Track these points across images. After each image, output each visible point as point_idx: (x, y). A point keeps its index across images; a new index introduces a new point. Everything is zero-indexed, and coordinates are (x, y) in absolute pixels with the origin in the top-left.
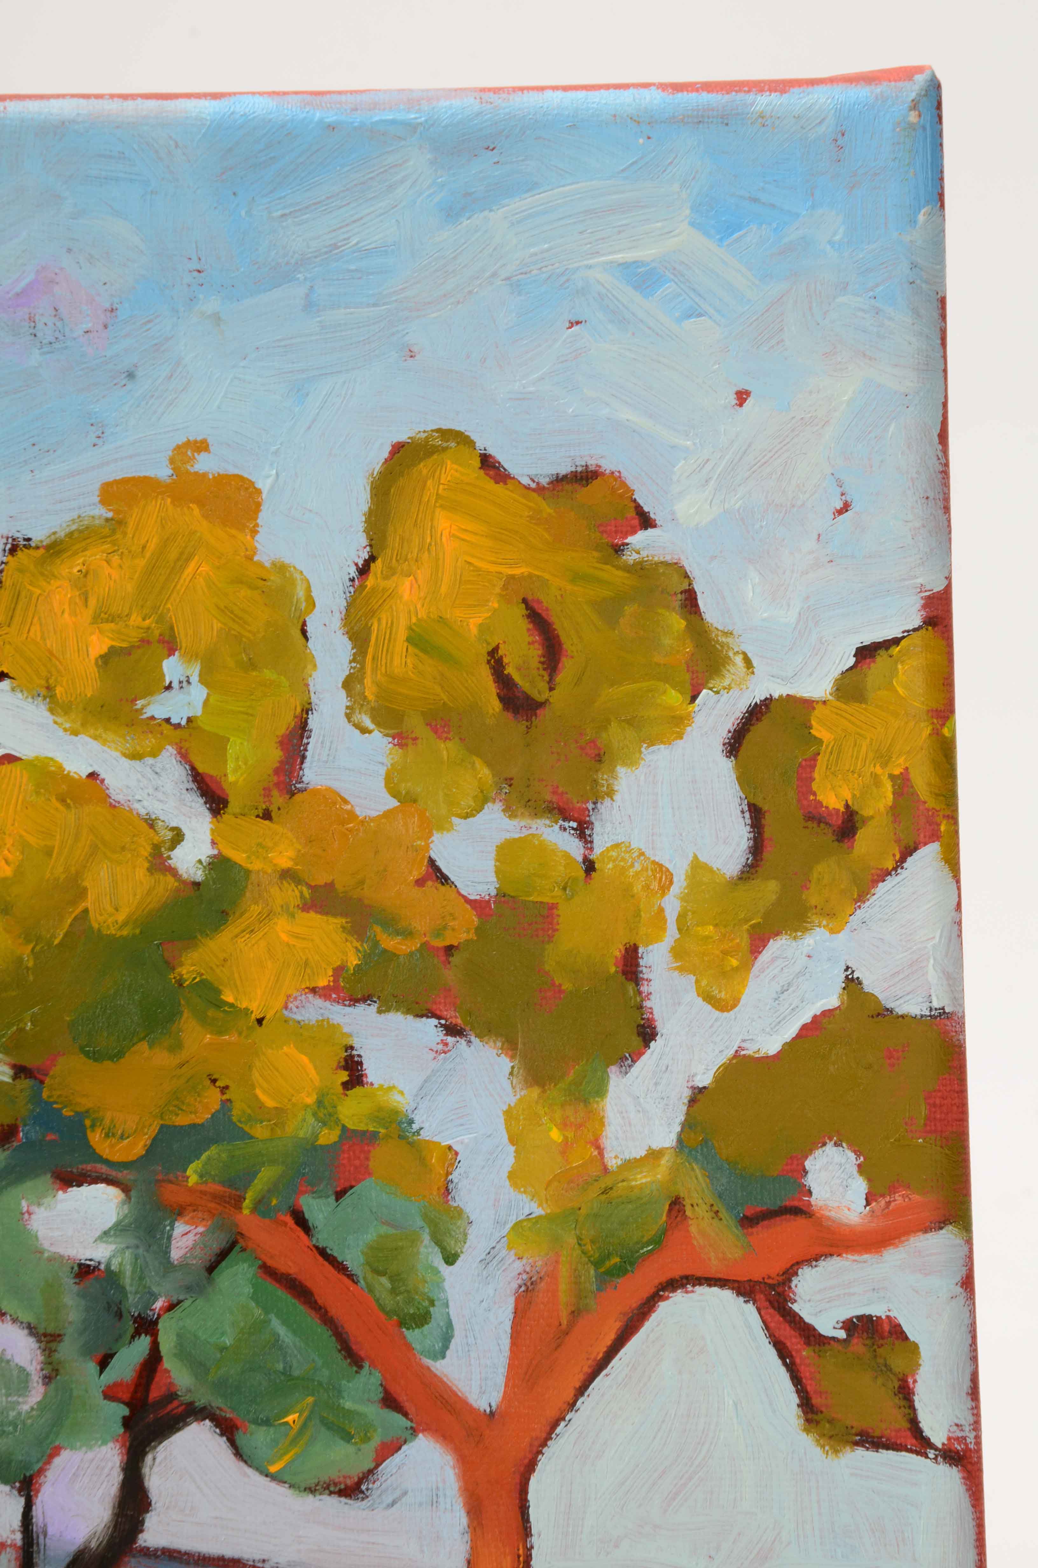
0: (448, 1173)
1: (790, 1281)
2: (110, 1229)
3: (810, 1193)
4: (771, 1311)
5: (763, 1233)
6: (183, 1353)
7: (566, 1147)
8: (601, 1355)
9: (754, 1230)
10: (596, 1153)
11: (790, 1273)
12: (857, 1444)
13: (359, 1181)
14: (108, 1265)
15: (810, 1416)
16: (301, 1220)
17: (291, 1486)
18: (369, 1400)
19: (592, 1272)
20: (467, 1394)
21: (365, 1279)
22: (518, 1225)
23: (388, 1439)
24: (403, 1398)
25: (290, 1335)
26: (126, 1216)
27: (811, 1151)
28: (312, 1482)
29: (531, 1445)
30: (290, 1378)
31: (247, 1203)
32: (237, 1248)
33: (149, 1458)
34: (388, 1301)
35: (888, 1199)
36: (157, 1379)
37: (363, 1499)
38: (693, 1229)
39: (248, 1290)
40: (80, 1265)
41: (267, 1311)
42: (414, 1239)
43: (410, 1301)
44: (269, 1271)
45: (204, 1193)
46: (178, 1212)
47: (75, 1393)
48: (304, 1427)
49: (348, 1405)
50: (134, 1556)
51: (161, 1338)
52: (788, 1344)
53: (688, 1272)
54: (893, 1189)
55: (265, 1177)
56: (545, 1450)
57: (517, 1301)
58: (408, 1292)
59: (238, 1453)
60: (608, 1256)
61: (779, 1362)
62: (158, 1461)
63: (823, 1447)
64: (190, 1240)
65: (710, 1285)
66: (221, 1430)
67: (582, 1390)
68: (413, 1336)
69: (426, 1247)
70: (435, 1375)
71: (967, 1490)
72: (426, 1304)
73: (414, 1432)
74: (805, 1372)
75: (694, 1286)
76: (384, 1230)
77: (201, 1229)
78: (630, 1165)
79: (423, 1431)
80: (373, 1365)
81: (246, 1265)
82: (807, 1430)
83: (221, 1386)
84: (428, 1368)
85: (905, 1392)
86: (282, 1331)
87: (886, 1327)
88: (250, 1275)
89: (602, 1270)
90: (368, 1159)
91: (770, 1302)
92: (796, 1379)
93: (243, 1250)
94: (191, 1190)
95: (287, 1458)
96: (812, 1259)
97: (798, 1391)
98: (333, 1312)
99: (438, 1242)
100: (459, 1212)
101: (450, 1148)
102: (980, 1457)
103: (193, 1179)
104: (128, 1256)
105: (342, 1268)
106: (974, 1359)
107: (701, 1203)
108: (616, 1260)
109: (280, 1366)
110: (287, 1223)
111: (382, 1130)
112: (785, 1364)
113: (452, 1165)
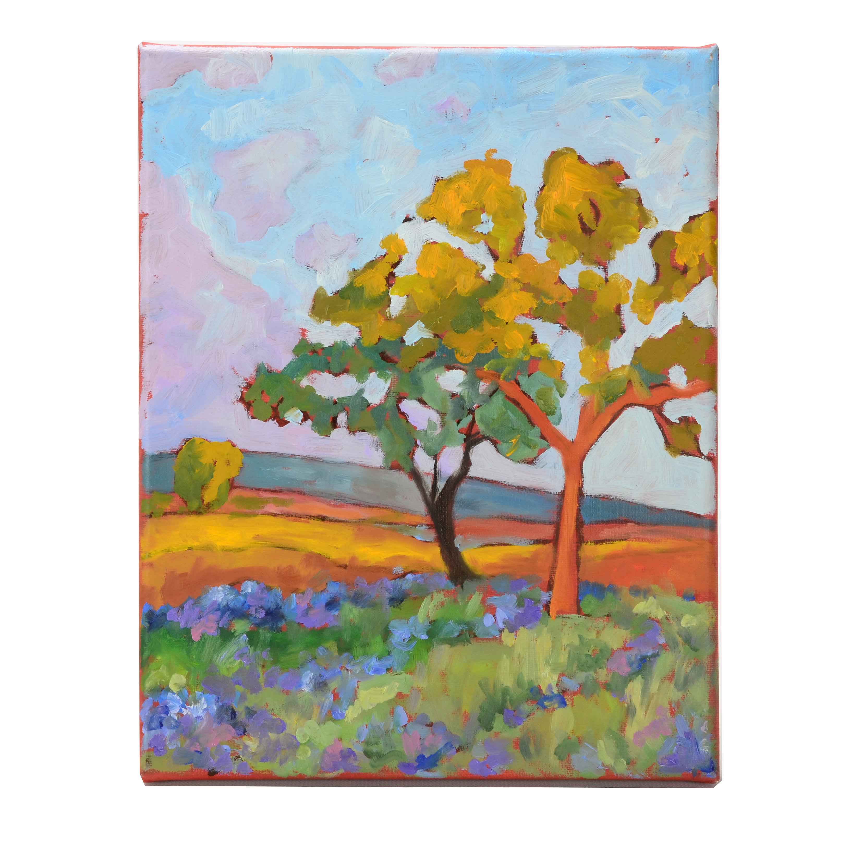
0: (562, 370)
1: (663, 405)
2: (462, 383)
3: (670, 380)
4: (657, 414)
5: (656, 392)
6: (482, 420)
7: (597, 364)
8: (606, 426)
9: (653, 390)
10: (606, 366)
11: (663, 403)
12: (681, 454)
13: (535, 372)
14: (460, 394)
15: (668, 445)
16: (518, 383)
17: (513, 461)
18: (536, 436)
19: (604, 401)
20: (566, 436)
21: (536, 400)
22: (582, 386)
23: (542, 448)
24: (547, 436)
25: (514, 416)
26: (466, 379)
27: (671, 367)
28: (519, 460)
29: (584, 452)
30: (513, 429)
31: (501, 377)
32: (498, 390)
33: (471, 451)
34: (543, 408)
35: (693, 382)
36: (474, 428)
37: (534, 465)
38: (635, 390)
39: (501, 402)
40: (452, 393)
41: (507, 409)
42: (551, 389)
43: (549, 408)
44: (508, 397)
45: (489, 374)
46: (481, 379)
47: (450, 431)
48: (517, 443)
49: (530, 437)
50: (466, 479)
51: (476, 416)
52: (662, 424)
53: (633, 402)
54: (695, 379)
55: (507, 369)
56: (588, 453)
57: (581, 409)
58: (549, 405)
59: (498, 450)
60: (608, 397)
61: (659, 429)
62: (474, 451)
63: (671, 454)
64: (484, 387)
65: (639, 406)
66: (493, 443)
67: (600, 436)
68: (549, 418)
69: (555, 392)
70: (556, 430)
71: (714, 468)
73: (550, 446)
74: (666, 432)
75: (634, 406)
76: (542, 386)
77: (488, 384)
78: (616, 370)
79: (552, 446)
80: (538, 426)
81: (501, 395)
82: (666, 450)
83: (493, 430)
84: (554, 427)
85: (696, 439)
86: (511, 415)
87: (691, 420)
88: (502, 398)
89: (607, 400)
90: (538, 365)
91: (657, 412)
92: (664, 435)
93: (501, 391)
94: (485, 372)
95: (512, 452)
96: (670, 399)
97: (664, 438)
98: (526, 410)
99: (559, 391)
100: (565, 382)
101: (562, 363)
102: (717, 460)
103: (486, 369)
104: (466, 391)
105: (529, 397)
106: (717, 431)
107: (637, 382)
108: (611, 398)
109: (510, 426)
110: (513, 384)
111: (542, 357)
112: (661, 430)
113: (563, 368)
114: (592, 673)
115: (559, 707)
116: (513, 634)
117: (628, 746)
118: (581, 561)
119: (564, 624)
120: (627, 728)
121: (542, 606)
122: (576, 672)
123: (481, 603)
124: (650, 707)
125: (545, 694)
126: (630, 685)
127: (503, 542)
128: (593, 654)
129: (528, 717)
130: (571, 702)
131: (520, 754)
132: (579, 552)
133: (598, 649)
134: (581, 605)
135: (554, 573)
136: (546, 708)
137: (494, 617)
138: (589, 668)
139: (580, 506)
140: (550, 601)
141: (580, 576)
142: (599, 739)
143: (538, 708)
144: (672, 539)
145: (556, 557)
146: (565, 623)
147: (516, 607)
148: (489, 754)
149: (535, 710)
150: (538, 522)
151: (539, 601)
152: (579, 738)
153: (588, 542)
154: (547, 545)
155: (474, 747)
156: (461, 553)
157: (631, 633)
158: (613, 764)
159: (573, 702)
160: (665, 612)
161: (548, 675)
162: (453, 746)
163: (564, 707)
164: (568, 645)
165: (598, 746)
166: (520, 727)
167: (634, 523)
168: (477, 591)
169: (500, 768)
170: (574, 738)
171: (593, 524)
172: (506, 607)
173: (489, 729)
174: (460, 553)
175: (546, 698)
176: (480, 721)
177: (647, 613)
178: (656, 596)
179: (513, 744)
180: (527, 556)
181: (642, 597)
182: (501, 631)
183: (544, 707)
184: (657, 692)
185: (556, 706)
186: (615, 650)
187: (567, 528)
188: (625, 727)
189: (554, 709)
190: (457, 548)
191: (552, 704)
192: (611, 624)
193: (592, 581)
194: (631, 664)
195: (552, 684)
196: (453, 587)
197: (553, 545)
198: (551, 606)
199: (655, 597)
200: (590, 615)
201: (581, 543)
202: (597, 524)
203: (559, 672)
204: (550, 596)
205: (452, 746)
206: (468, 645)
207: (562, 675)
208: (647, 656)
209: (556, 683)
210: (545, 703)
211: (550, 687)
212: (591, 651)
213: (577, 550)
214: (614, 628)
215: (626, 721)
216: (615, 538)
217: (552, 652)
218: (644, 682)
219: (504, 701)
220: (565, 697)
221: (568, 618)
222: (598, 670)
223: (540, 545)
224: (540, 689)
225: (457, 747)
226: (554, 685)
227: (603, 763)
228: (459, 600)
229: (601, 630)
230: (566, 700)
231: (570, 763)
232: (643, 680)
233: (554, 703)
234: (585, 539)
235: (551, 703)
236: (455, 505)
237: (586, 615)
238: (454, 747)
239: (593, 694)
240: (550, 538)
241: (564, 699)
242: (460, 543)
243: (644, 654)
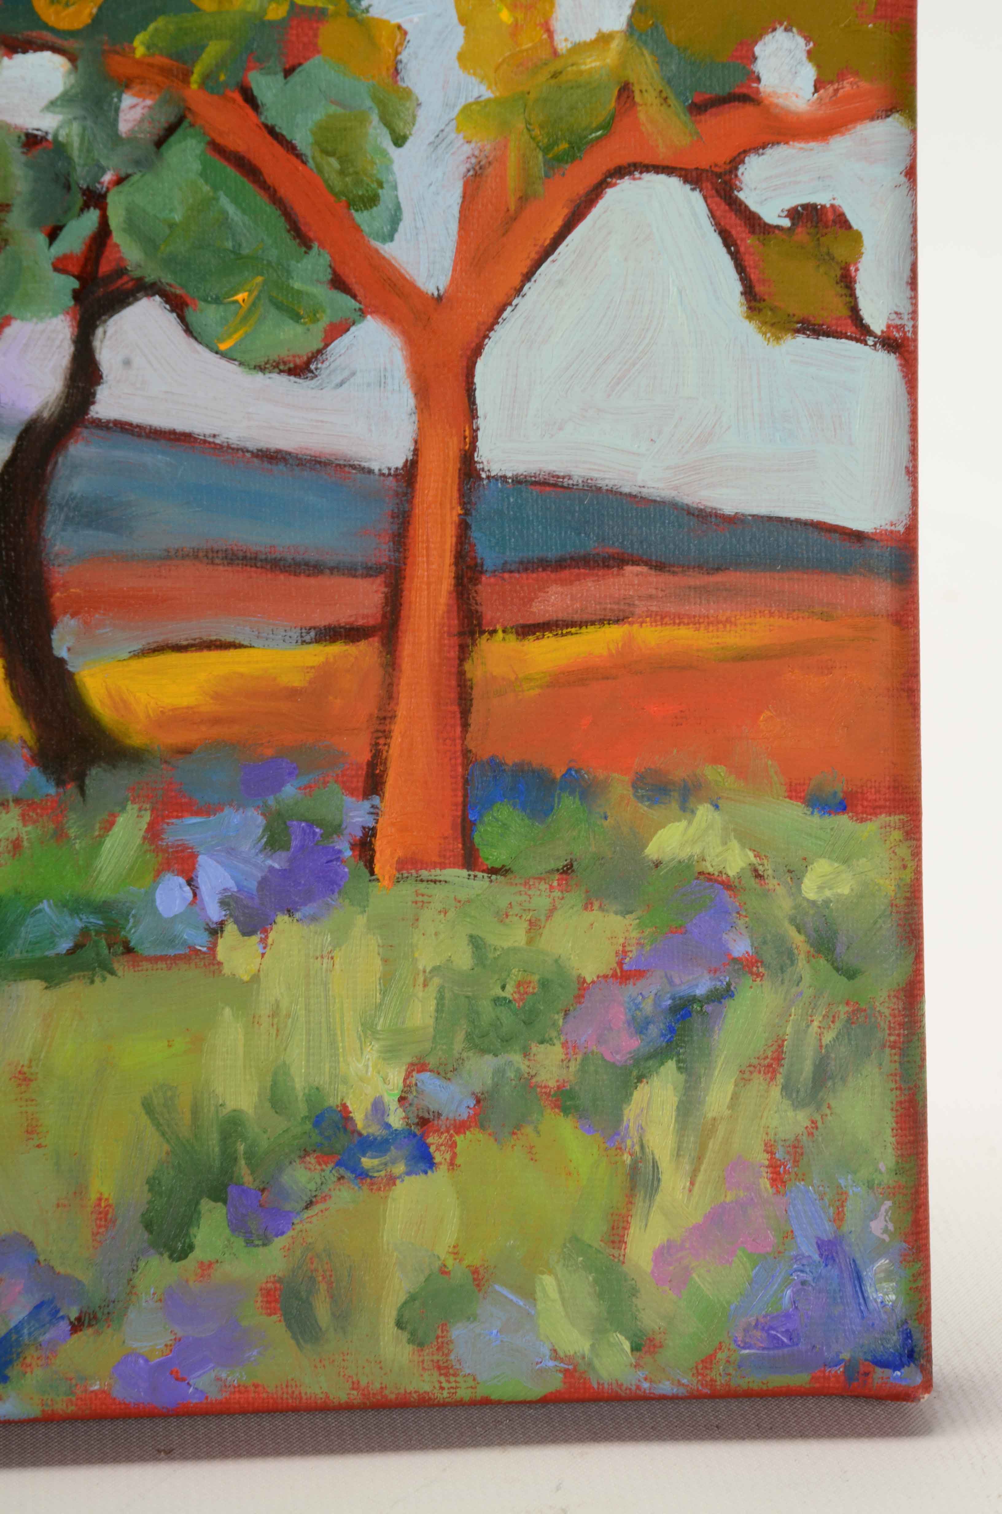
0: (397, 53)
1: (737, 169)
2: (57, 99)
3: (758, 80)
4: (718, 199)
5: (712, 121)
6: (132, 227)
7: (516, 29)
8: (548, 242)
9: (703, 117)
10: (545, 36)
11: (737, 161)
12: (798, 331)
13: (307, 59)
14: (56, 136)
15: (753, 304)
16: (249, 98)
17: (241, 364)
18: (318, 281)
19: (540, 156)
20: (416, 278)
21: (313, 158)
22: (467, 109)
23: (336, 320)
24: (351, 280)
25: (239, 213)
26: (72, 86)
27: (761, 36)
28: (261, 361)
29: (478, 330)
30: (239, 256)
31: (195, 78)
32: (185, 124)
33: (99, 331)
34: (337, 183)
35: (836, 86)
36: (107, 253)
37: (312, 378)
38: (642, 116)
39: (197, 166)
40: (28, 135)
41: (215, 188)
42: (362, 119)
43: (358, 183)
44: (217, 148)
45: (151, 65)
46: (126, 84)
47: (25, 264)
48: (254, 304)
49: (297, 285)
50: (86, 427)
51: (110, 212)
52: (734, 233)
53: (638, 159)
54: (841, 76)
55: (213, 51)
56: (492, 334)
57: (466, 185)
58: (357, 173)
59: (189, 331)
60: (556, 143)
61: (724, 250)
62: (108, 334)
63: (765, 334)
64: (137, 114)
65: (657, 173)
66: (171, 306)
67: (528, 276)
68: (361, 218)
69: (375, 128)
70: (384, 258)
71: (905, 377)
72: (374, 186)
73: (363, 313)
74: (749, 260)
75: (641, 173)
76: (333, 109)
77: (149, 102)
78: (579, 48)
79: (371, 313)
80: (322, 245)
81: (194, 141)
82: (749, 318)
83: (170, 262)
84: (377, 251)
85: (847, 281)
86: (231, 209)
87: (831, 216)
88: (198, 152)
89: (550, 156)
90: (316, 36)
91: (717, 191)
92: (740, 268)
93: (192, 125)
94: (139, 63)
95: (237, 336)
96: (759, 147)
97: (741, 279)
98: (282, 192)
99: (387, 123)
100: (407, 94)
101: (399, 27)
102: (916, 347)
103: (140, 51)
104: (76, 128)
105: (290, 148)
106: (914, 249)
107: (650, 88)
108: (564, 146)
109: (229, 245)
110: (234, 101)
111: (331, 7)
112: (729, 252)
113: (401, 44)
114: (516, 1058)
115: (409, 1173)
116: (255, 939)
117: (634, 1292)
118: (476, 693)
119: (421, 903)
120: (632, 1231)
121: (347, 846)
122: (465, 1055)
123: (144, 838)
124: (706, 1161)
125: (365, 1133)
126: (641, 1094)
127: (214, 638)
128: (516, 996)
129: (307, 1208)
130: (448, 1156)
131: (284, 1329)
132: (467, 666)
133: (536, 978)
134: (477, 839)
135: (387, 735)
136: (367, 1176)
137: (189, 884)
138: (507, 1041)
139: (467, 513)
140: (374, 829)
141: (471, 745)
142: (543, 1273)
143: (341, 1178)
144: (771, 614)
145: (391, 684)
146: (426, 899)
147: (261, 851)
148: (179, 1335)
149: (332, 1186)
150: (331, 569)
151: (337, 829)
152: (475, 1272)
153: (495, 631)
154: (363, 645)
155: (132, 1314)
156: (76, 677)
157: (639, 925)
158: (587, 1353)
159: (454, 1156)
160: (751, 854)
161: (370, 1069)
162: (61, 1314)
163: (426, 1173)
164: (436, 969)
165: (539, 1295)
166: (280, 1242)
167: (647, 563)
168: (134, 802)
169: (218, 1379)
170: (459, 1272)
171: (511, 572)
172: (231, 851)
173: (180, 1253)
174: (71, 675)
175: (368, 1144)
176: (148, 1226)
177: (691, 857)
178: (721, 803)
179: (260, 1299)
180: (297, 681)
181: (675, 806)
182: (216, 931)
183: (362, 1175)
184: (728, 1112)
185: (400, 1168)
186: (589, 980)
187: (425, 587)
188: (625, 1228)
189: (392, 1180)
190: (62, 662)
191: (386, 1164)
192: (575, 898)
193: (511, 757)
194: (640, 1027)
195: (386, 1099)
196: (52, 790)
197: (383, 645)
198: (379, 844)
199: (717, 807)
200: (507, 871)
201: (472, 634)
202: (526, 569)
203: (409, 1060)
204: (375, 812)
205: (58, 1311)
206: (104, 979)
207: (419, 1066)
208: (694, 999)
209: (397, 1094)
210: (363, 1160)
211: (378, 1108)
212: (510, 989)
213: (462, 660)
214: (586, 909)
215: (629, 1210)
216: (585, 617)
217: (384, 993)
218: (686, 1081)
219: (229, 1157)
220: (430, 1140)
221: (435, 882)
222: (535, 1048)
223: (338, 643)
224: (345, 1115)
225: (74, 1314)
226: (391, 1099)
227: (555, 1351)
228: (72, 832)
229: (543, 918)
230: (432, 1149)
231: (447, 1355)
232: (682, 1077)
233: (394, 1162)
234: (484, 622)
235: (383, 1160)
236: (49, 517)
237: (493, 871)
238: (63, 1318)
239: (518, 1127)
240: (372, 622)
241: (427, 1146)
242: (70, 644)
243: (683, 990)
